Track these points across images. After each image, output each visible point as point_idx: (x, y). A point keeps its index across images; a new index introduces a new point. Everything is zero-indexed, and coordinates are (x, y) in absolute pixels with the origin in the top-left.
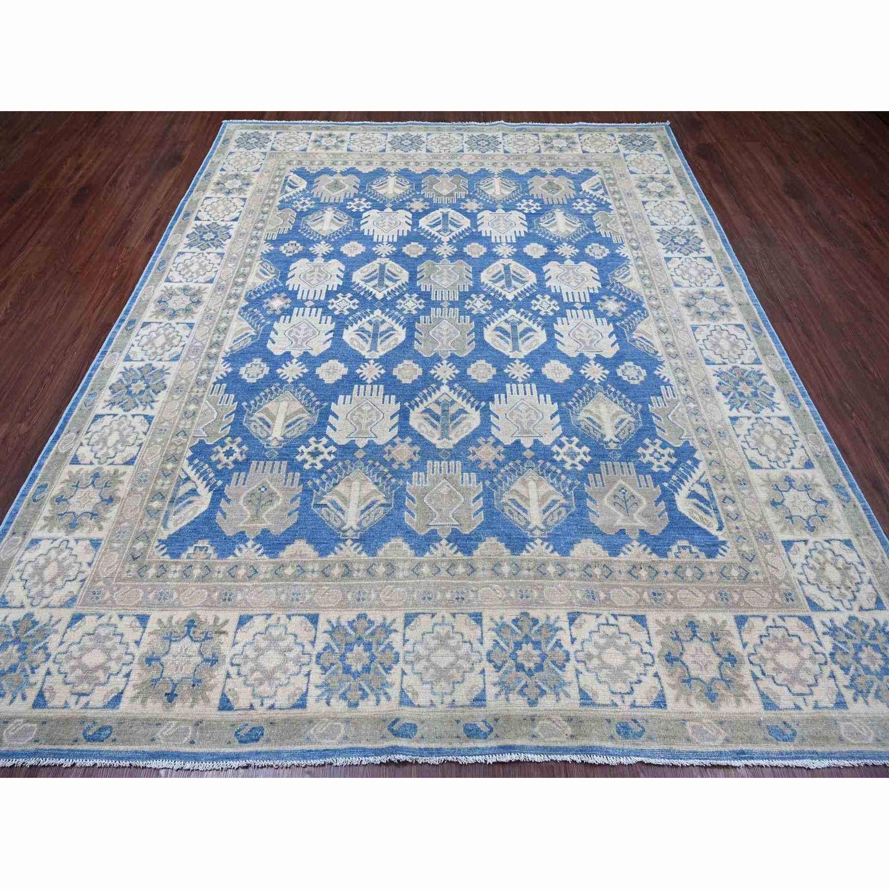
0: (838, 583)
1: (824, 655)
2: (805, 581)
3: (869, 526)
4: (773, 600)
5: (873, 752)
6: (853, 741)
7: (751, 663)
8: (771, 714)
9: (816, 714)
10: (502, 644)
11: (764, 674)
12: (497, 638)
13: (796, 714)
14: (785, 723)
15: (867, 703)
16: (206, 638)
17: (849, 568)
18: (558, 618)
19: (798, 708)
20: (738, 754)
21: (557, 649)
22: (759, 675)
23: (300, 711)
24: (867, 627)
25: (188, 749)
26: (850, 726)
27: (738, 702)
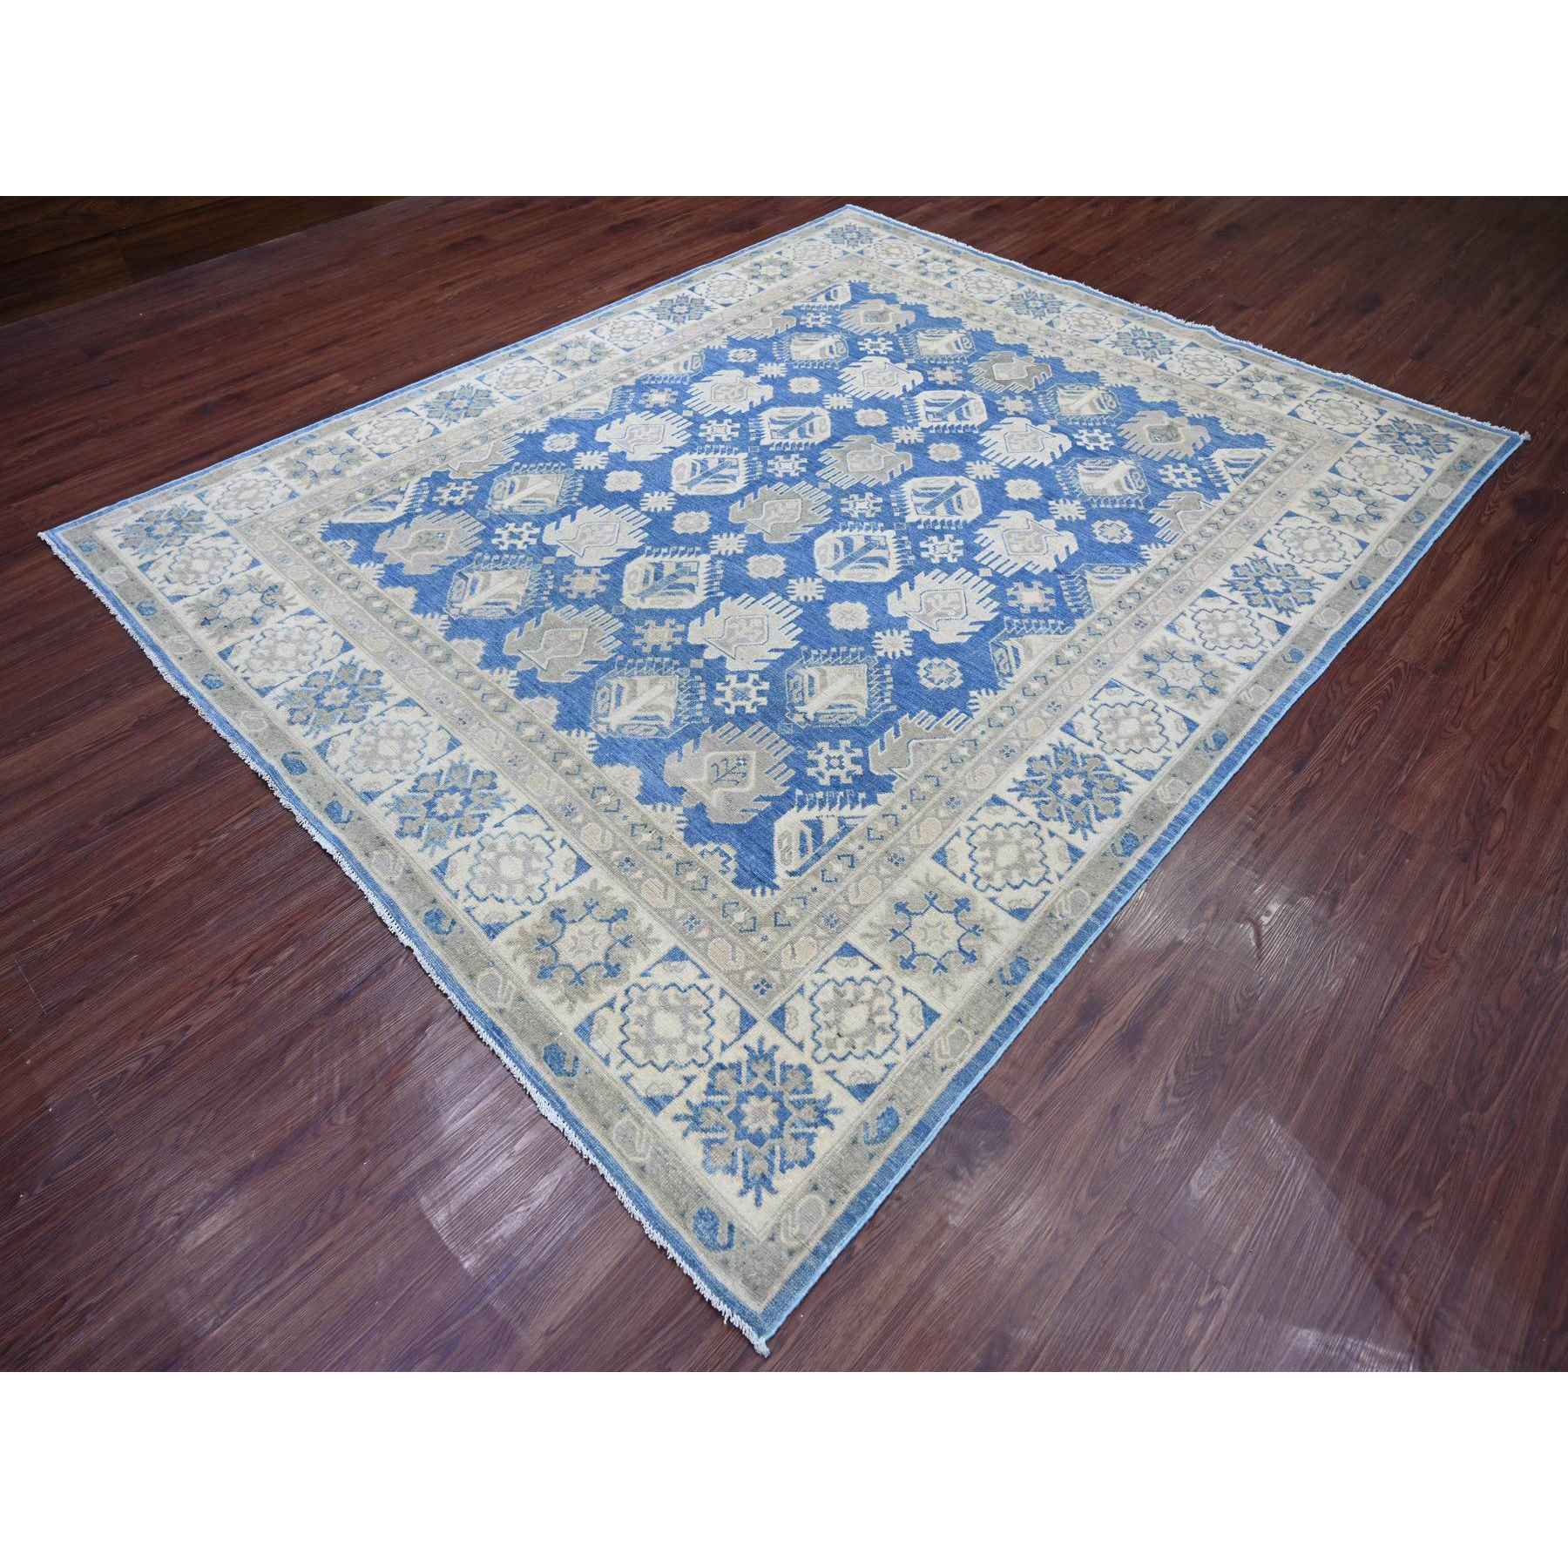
0: (844, 1030)
1: (711, 1057)
2: (808, 993)
3: (993, 1028)
4: (742, 973)
5: (618, 1167)
6: (614, 1138)
7: (627, 991)
8: (575, 1039)
9: (619, 1086)
10: (443, 778)
11: (623, 1009)
12: (446, 772)
13: (597, 1065)
14: (576, 1059)
15: (685, 1134)
16: (271, 605)
17: (884, 1031)
18: (514, 800)
19: (607, 1061)
20: (494, 1028)
21: (478, 819)
22: (618, 1006)
23: (257, 695)
24: (808, 1091)
25: (174, 661)
26: (633, 1128)
27: (560, 1001)
